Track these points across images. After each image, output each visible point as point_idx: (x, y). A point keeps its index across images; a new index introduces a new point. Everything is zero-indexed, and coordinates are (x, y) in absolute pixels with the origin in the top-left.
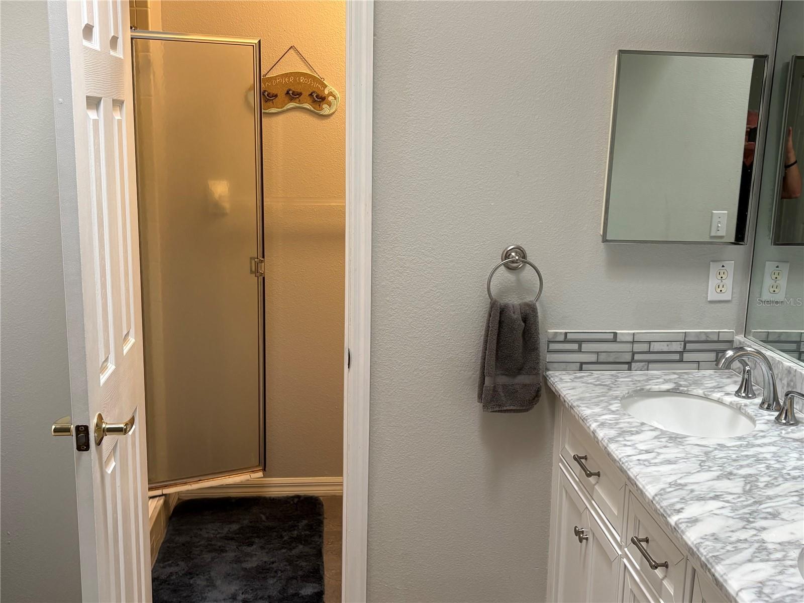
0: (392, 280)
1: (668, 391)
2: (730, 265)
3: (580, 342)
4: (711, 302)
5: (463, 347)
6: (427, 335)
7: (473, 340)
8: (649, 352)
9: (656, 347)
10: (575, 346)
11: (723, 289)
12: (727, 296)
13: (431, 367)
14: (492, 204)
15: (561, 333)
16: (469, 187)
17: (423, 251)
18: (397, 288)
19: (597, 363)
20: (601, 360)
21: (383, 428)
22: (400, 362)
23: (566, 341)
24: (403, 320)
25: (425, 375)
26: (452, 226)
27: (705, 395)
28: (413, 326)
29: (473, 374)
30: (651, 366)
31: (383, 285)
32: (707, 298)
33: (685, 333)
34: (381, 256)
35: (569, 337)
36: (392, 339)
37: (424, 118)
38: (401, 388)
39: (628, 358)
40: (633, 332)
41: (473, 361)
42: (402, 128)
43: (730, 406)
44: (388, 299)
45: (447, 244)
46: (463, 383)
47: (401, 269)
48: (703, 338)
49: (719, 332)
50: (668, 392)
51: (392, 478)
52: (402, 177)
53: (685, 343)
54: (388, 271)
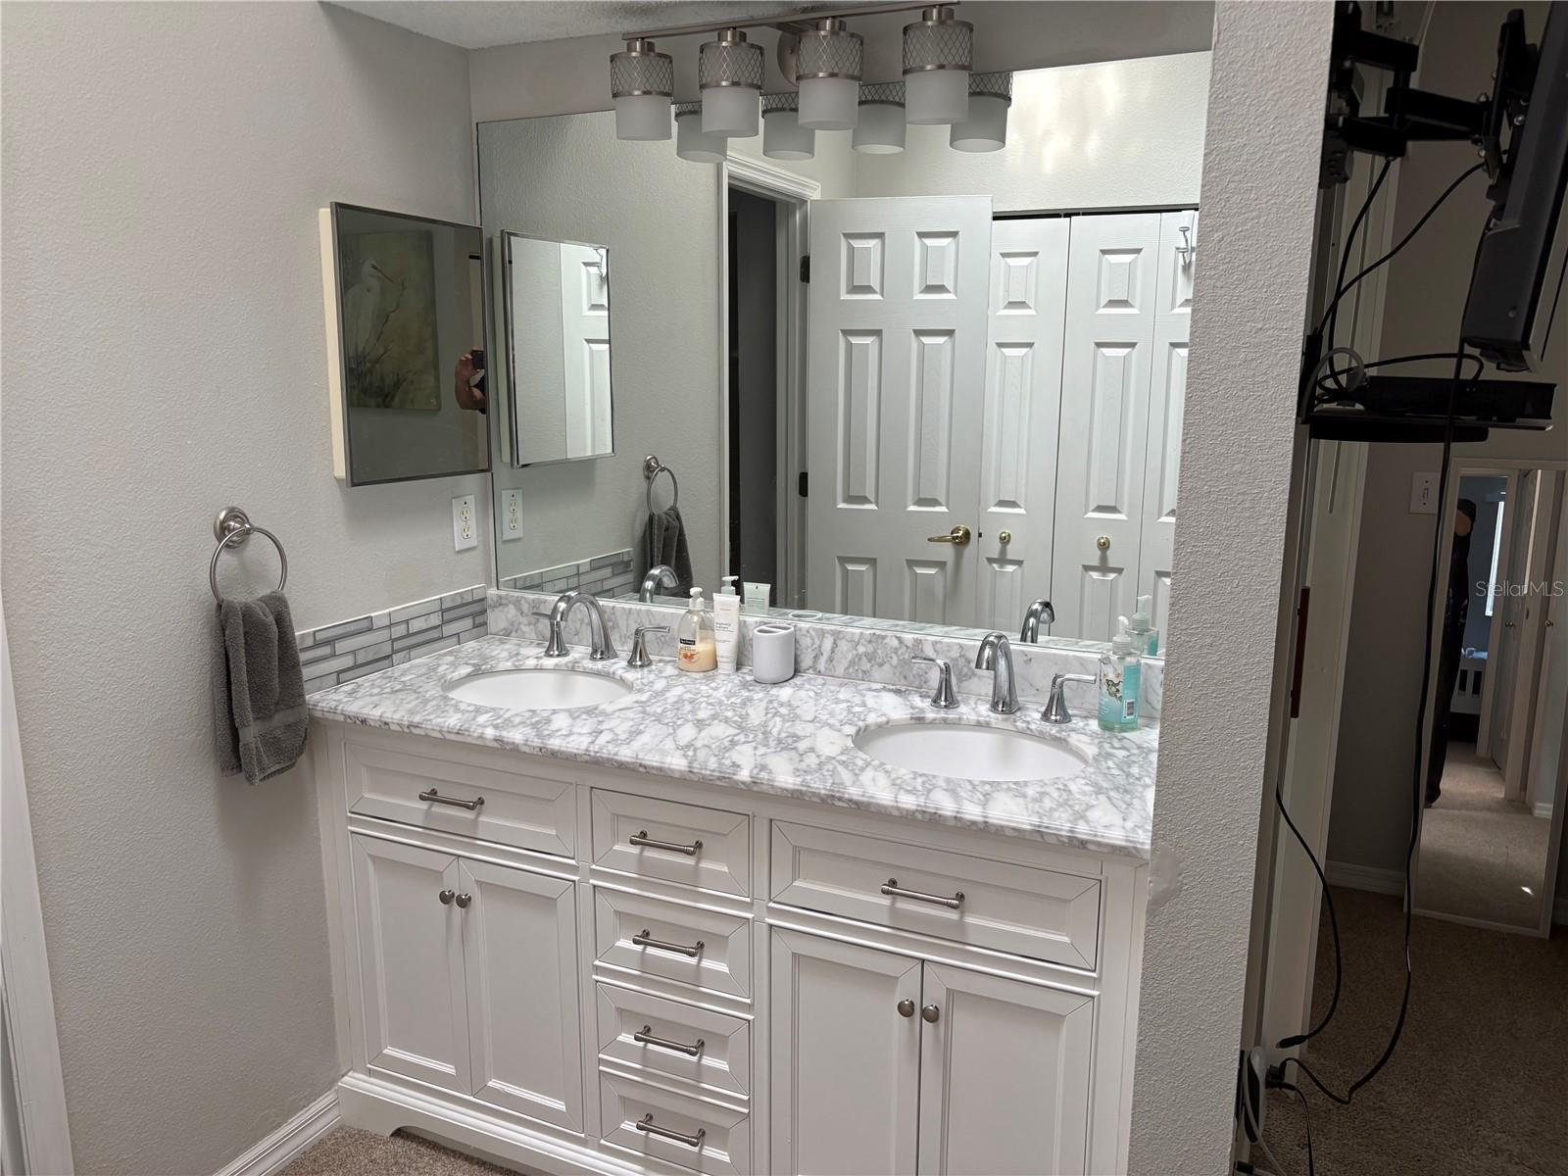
0: (38, 601)
1: (469, 675)
2: (471, 499)
3: (330, 642)
4: (459, 552)
5: (177, 694)
6: (114, 689)
7: (190, 678)
8: (409, 635)
9: (415, 626)
10: (326, 650)
11: (469, 533)
12: (473, 542)
13: (129, 743)
14: (189, 442)
15: (309, 633)
16: (150, 415)
17: (87, 537)
18: (49, 614)
19: (356, 666)
20: (359, 662)
21: (60, 884)
22: (73, 751)
23: (317, 645)
24: (67, 673)
25: (121, 761)
26: (130, 486)
27: (516, 666)
28: (89, 680)
29: (197, 735)
30: (413, 653)
31: (21, 615)
32: (454, 547)
33: (441, 599)
34: (9, 559)
35: (319, 636)
36: (53, 712)
37: (55, 293)
38: (81, 799)
39: (387, 649)
40: (387, 611)
41: (196, 712)
42: (17, 310)
43: (556, 669)
44: (34, 638)
45: (128, 519)
46: (185, 755)
47: (52, 576)
48: (459, 602)
49: (472, 590)
50: (470, 677)
51: (89, 969)
52: (29, 402)
53: (443, 611)
54: (28, 585)
